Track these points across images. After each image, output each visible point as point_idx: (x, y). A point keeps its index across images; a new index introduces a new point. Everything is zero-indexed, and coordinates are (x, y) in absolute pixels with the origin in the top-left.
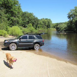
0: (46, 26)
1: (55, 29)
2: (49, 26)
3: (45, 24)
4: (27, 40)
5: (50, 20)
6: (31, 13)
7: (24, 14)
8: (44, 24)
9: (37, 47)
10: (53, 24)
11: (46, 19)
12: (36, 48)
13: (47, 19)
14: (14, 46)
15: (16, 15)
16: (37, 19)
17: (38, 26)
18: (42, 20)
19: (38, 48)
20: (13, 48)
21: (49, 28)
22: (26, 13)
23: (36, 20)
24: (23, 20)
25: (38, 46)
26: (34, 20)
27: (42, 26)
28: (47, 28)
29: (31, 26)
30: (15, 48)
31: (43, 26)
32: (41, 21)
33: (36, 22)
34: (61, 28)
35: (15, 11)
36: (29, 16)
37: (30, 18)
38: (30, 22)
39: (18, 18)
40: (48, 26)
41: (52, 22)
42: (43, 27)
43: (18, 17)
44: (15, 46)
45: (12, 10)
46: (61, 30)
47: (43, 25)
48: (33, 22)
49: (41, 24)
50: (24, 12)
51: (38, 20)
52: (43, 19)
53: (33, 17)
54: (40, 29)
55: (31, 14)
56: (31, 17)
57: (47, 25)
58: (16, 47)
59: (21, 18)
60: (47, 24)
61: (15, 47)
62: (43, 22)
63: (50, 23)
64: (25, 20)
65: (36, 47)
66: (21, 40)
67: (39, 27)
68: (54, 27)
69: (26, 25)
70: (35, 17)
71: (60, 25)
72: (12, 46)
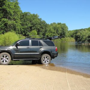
0: (59, 34)
1: (73, 39)
2: (64, 34)
3: (57, 31)
4: (29, 47)
5: (64, 24)
6: (35, 14)
7: (24, 16)
8: (55, 31)
9: (46, 59)
10: (70, 31)
11: (58, 23)
12: (45, 62)
13: (60, 24)
14: (6, 57)
15: (11, 15)
16: (44, 23)
17: (47, 34)
18: (52, 25)
19: (47, 61)
20: (5, 61)
21: (63, 37)
22: (27, 14)
23: (43, 25)
24: (22, 25)
25: (48, 58)
27: (53, 35)
29: (35, 34)
30: (9, 61)
31: (55, 34)
32: (51, 27)
33: (43, 28)
34: (83, 36)
36: (32, 19)
37: (33, 21)
38: (33, 28)
39: (15, 21)
41: (68, 28)
43: (15, 19)
44: (7, 57)
45: (4, 7)
47: (54, 33)
48: (39, 27)
49: (51, 32)
50: (24, 13)
51: (46, 25)
52: (54, 23)
53: (38, 20)
55: (35, 16)
56: (35, 20)
57: (61, 34)
58: (10, 58)
59: (19, 22)
60: (60, 32)
61: (7, 59)
62: (55, 29)
63: (65, 29)
64: (26, 25)
66: (19, 47)
68: (72, 36)
69: (28, 33)
70: (42, 21)
71: (81, 32)
72: (3, 56)
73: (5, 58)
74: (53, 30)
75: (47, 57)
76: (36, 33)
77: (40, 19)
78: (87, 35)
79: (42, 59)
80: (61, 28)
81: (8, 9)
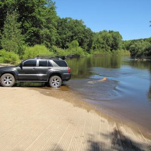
0: (109, 46)
2: (117, 45)
3: (107, 41)
5: (118, 33)
7: (62, 23)
8: (105, 42)
9: (56, 81)
10: (125, 41)
11: (109, 31)
12: (55, 85)
13: (112, 32)
14: (9, 78)
15: (42, 23)
16: (89, 31)
17: (93, 45)
19: (57, 84)
20: (8, 83)
21: (115, 49)
22: (66, 20)
23: (88, 33)
24: (60, 34)
25: (58, 80)
26: (84, 33)
27: (101, 46)
28: (111, 50)
30: (12, 83)
31: (104, 46)
32: (100, 36)
33: (87, 38)
34: (139, 48)
35: (40, 16)
36: (74, 26)
37: (75, 29)
38: (74, 37)
39: (49, 29)
40: (114, 46)
41: (122, 38)
42: (103, 48)
44: (11, 79)
45: (34, 14)
46: (139, 53)
47: (103, 44)
48: (82, 37)
49: (99, 43)
50: (63, 19)
51: (92, 34)
52: (104, 31)
53: (81, 28)
54: (97, 52)
55: (77, 23)
56: (77, 27)
57: (112, 44)
58: (14, 80)
59: (55, 31)
61: (11, 80)
62: (104, 38)
63: (118, 39)
64: (65, 34)
65: (53, 81)
66: (24, 68)
67: (94, 48)
69: (67, 44)
70: (86, 28)
71: (136, 43)
72: (6, 78)
73: (8, 80)
74: (101, 40)
75: (56, 80)
76: (78, 44)
77: (85, 26)
78: (144, 48)
79: (50, 82)
80: (112, 37)
81: (38, 16)
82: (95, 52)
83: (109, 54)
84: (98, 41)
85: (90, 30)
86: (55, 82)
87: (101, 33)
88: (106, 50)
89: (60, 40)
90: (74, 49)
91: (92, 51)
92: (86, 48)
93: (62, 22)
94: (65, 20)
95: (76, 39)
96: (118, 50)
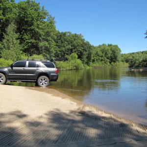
0: (108, 58)
2: (116, 58)
3: (106, 54)
8: (104, 55)
10: (125, 54)
13: (111, 45)
17: (92, 58)
19: (45, 84)
21: (114, 62)
23: (87, 46)
25: (46, 80)
26: (83, 46)
28: (110, 63)
30: (3, 81)
31: (103, 58)
32: (98, 50)
33: (86, 51)
34: (136, 60)
38: (74, 50)
40: (113, 59)
42: (102, 60)
43: (47, 40)
44: (2, 78)
46: (136, 65)
47: (102, 56)
48: (81, 50)
49: (98, 56)
52: (103, 45)
53: (80, 41)
55: (76, 37)
56: (76, 41)
57: (111, 57)
58: (5, 79)
59: (53, 43)
60: (109, 55)
62: (103, 51)
64: (64, 47)
65: (41, 81)
67: (94, 61)
69: (66, 56)
70: (85, 42)
74: (100, 53)
76: (77, 56)
77: (84, 40)
78: (141, 59)
79: (38, 81)
80: (111, 50)
82: (95, 65)
83: (108, 66)
84: (97, 54)
85: (89, 43)
86: (43, 82)
87: (100, 46)
88: (105, 63)
89: (59, 52)
90: (73, 61)
91: (91, 63)
92: (86, 60)
93: (61, 36)
94: (64, 34)
95: (75, 52)
96: (117, 63)
